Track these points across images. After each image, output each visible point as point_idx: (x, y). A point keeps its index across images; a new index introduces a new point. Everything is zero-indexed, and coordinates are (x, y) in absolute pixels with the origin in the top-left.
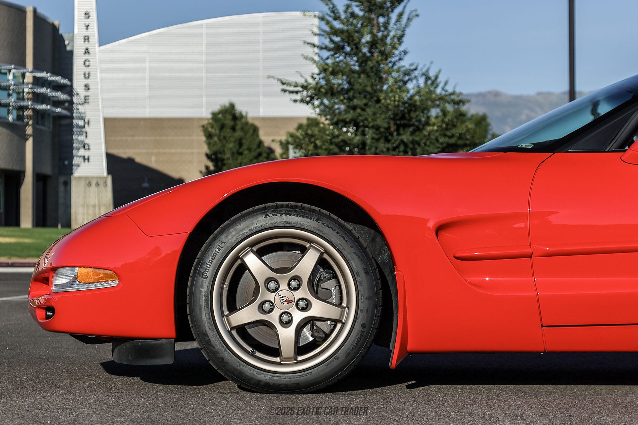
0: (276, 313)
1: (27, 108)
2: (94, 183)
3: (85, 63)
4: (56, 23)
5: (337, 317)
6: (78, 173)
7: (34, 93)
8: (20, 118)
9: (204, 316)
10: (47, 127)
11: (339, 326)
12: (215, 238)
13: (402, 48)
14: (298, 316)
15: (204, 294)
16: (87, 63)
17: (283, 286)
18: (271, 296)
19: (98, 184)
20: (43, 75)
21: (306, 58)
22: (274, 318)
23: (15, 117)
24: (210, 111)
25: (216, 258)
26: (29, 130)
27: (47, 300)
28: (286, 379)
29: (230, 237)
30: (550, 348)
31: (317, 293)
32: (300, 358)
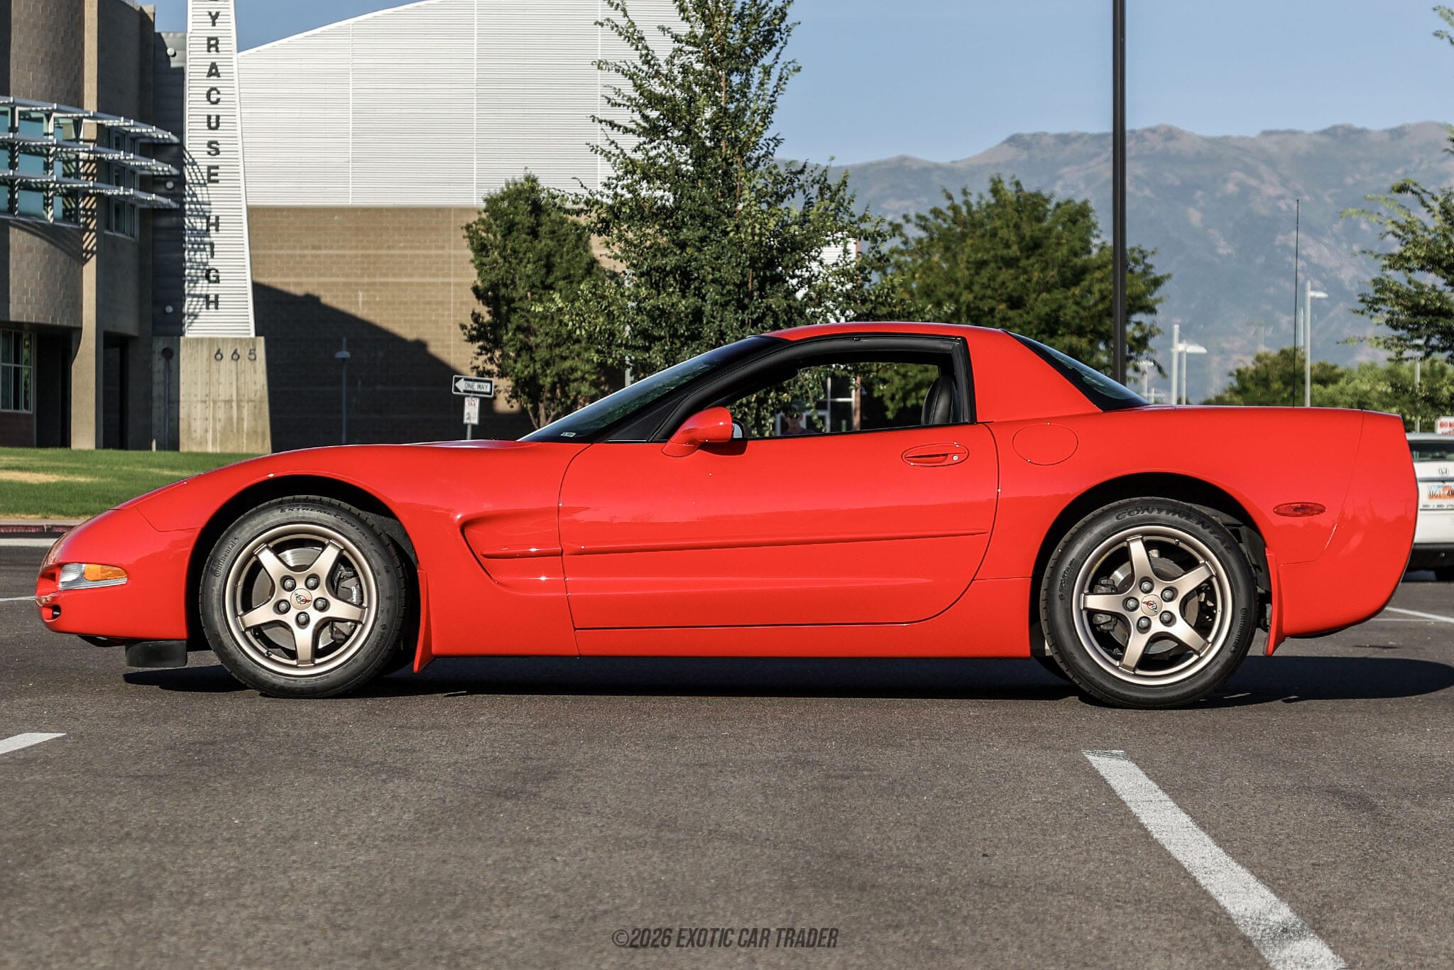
0: (293, 613)
1: (85, 193)
2: (227, 353)
3: (208, 95)
4: (148, 9)
5: (357, 618)
6: (193, 331)
7: (99, 161)
8: (69, 214)
9: (217, 617)
10: (128, 235)
11: (359, 627)
12: (228, 534)
13: (768, 134)
14: (316, 617)
15: (216, 592)
16: (214, 97)
17: (300, 585)
18: (287, 596)
19: (236, 356)
20: (120, 122)
21: (594, 149)
22: (289, 618)
23: (60, 214)
24: (484, 192)
25: (229, 555)
26: (90, 241)
27: (54, 598)
28: (301, 683)
29: (244, 533)
30: (585, 652)
31: (337, 593)
32: (318, 661)
